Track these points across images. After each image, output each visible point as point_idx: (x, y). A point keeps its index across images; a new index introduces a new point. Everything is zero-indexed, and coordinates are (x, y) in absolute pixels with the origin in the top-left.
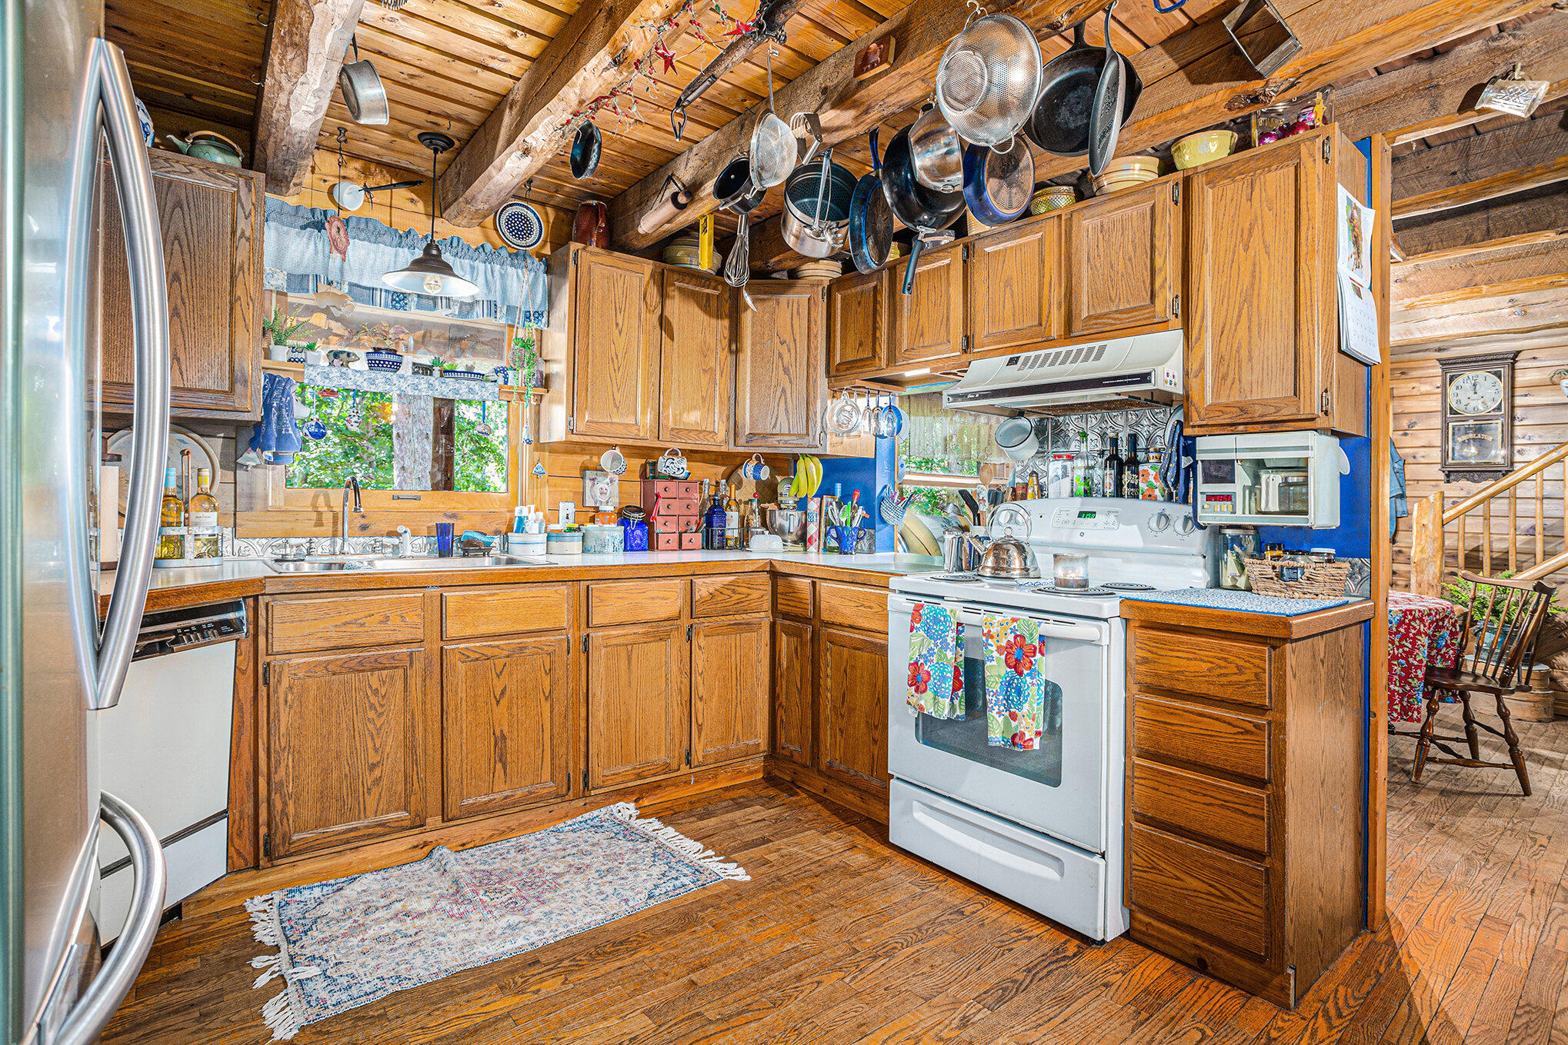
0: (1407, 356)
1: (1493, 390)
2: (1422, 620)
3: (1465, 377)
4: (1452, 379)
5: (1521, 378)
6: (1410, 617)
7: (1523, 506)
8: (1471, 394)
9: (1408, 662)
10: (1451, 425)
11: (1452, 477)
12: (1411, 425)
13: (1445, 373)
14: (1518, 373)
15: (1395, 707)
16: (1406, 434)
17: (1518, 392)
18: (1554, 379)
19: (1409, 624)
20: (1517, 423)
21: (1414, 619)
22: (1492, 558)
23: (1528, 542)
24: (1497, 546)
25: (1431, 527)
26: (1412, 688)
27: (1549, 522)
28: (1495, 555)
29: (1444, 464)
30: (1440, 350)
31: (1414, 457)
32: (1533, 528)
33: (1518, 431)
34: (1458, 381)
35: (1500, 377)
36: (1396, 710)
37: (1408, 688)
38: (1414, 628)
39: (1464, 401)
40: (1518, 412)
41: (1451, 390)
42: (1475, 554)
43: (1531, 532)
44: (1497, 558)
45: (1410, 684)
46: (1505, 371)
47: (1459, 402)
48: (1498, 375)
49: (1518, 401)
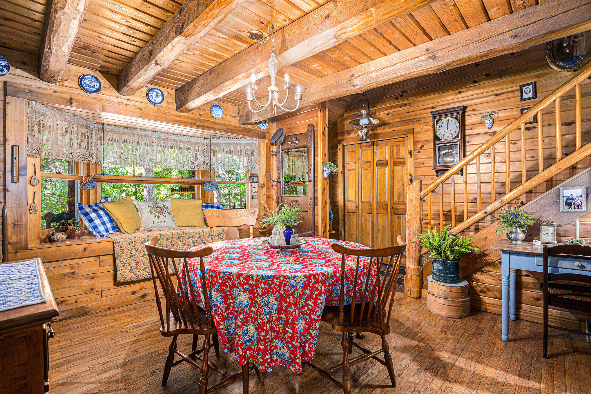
0: (419, 112)
1: (455, 127)
2: (324, 282)
3: (443, 121)
4: (438, 121)
5: (469, 121)
6: (313, 281)
7: (470, 188)
8: (446, 129)
9: (310, 317)
10: (437, 145)
11: (439, 173)
12: (422, 147)
13: (434, 119)
14: (467, 118)
15: (297, 361)
16: (419, 152)
17: (467, 128)
18: (482, 120)
19: (313, 287)
20: (467, 144)
21: (317, 282)
22: (456, 216)
23: (473, 206)
24: (459, 209)
25: (414, 201)
26: (312, 337)
27: (482, 195)
28: (458, 214)
29: (435, 167)
30: (433, 108)
31: (423, 164)
32: (476, 199)
33: (467, 148)
34: (440, 123)
35: (457, 120)
36: (298, 364)
37: (309, 337)
38: (317, 290)
39: (443, 133)
40: (467, 138)
41: (437, 128)
42: (449, 213)
43: (474, 201)
44: (459, 215)
45: (310, 334)
46: (460, 116)
47: (441, 134)
48: (456, 118)
49: (467, 132)
